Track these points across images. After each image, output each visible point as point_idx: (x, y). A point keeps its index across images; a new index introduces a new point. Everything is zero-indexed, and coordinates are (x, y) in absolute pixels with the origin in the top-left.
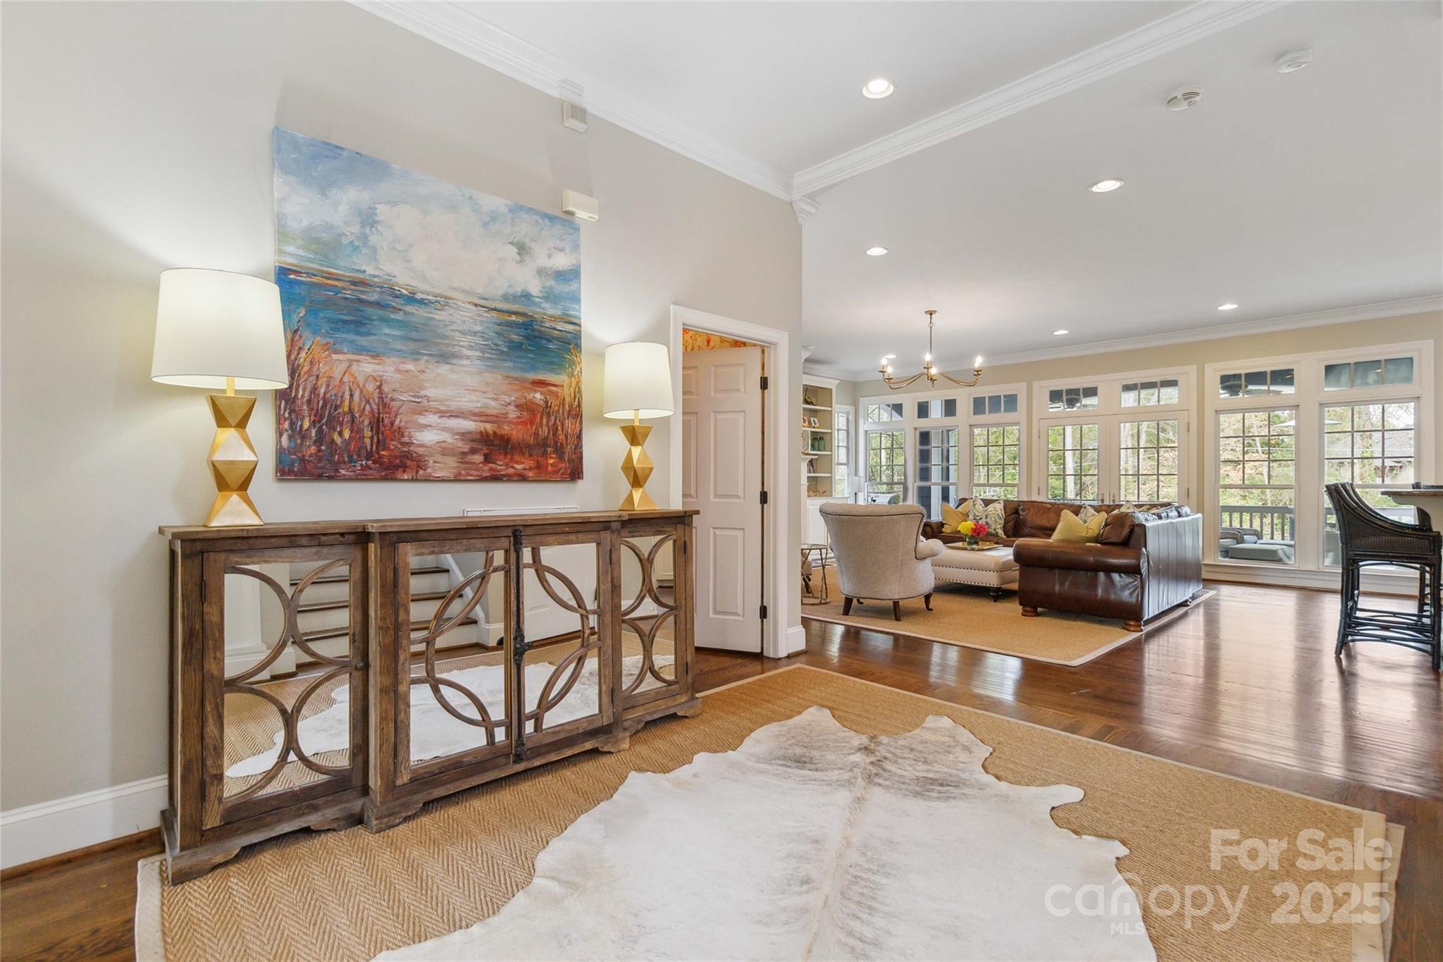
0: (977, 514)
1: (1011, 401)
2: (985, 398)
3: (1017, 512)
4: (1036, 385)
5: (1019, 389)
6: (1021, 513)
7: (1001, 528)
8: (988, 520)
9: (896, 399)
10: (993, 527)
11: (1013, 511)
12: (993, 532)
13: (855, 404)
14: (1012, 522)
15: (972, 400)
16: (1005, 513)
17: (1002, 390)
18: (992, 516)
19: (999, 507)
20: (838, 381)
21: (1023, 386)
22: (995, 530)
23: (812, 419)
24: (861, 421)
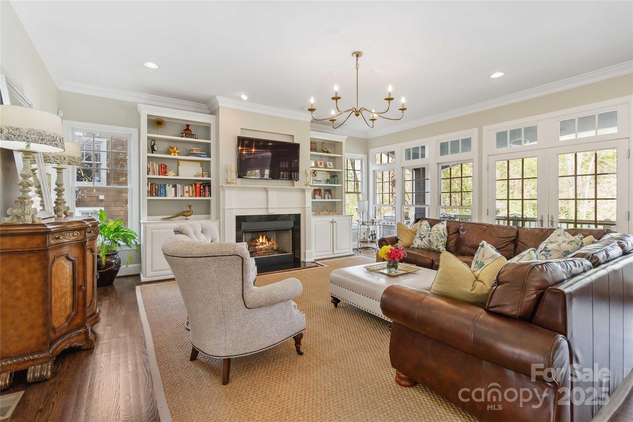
0: (422, 233)
1: (467, 143)
2: (448, 142)
3: (458, 232)
4: (485, 129)
5: (472, 133)
6: (461, 232)
7: (442, 245)
8: (431, 238)
9: (390, 148)
10: (435, 244)
11: (456, 230)
12: (436, 248)
13: (367, 154)
14: (454, 240)
15: (439, 145)
16: (448, 231)
17: (459, 135)
18: (434, 235)
19: (442, 227)
20: (347, 137)
21: (476, 130)
22: (436, 246)
23: (328, 163)
24: (371, 164)
